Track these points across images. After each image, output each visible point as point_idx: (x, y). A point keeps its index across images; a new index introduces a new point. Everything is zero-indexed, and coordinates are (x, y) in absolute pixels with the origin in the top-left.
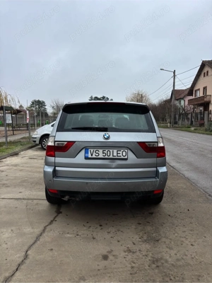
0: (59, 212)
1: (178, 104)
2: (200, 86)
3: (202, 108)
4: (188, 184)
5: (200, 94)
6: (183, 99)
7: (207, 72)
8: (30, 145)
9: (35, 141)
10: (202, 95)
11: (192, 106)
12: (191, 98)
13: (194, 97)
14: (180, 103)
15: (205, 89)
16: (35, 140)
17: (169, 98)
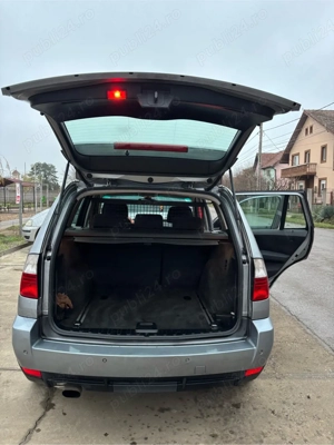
0: (48, 405)
1: (266, 176)
2: (299, 149)
3: (302, 183)
4: (298, 330)
5: (300, 161)
6: (273, 167)
7: (311, 128)
8: (20, 243)
9: (28, 237)
10: (302, 163)
11: (288, 181)
12: (285, 166)
13: (290, 166)
14: (269, 175)
15: (307, 153)
16: (28, 234)
17: (252, 165)
